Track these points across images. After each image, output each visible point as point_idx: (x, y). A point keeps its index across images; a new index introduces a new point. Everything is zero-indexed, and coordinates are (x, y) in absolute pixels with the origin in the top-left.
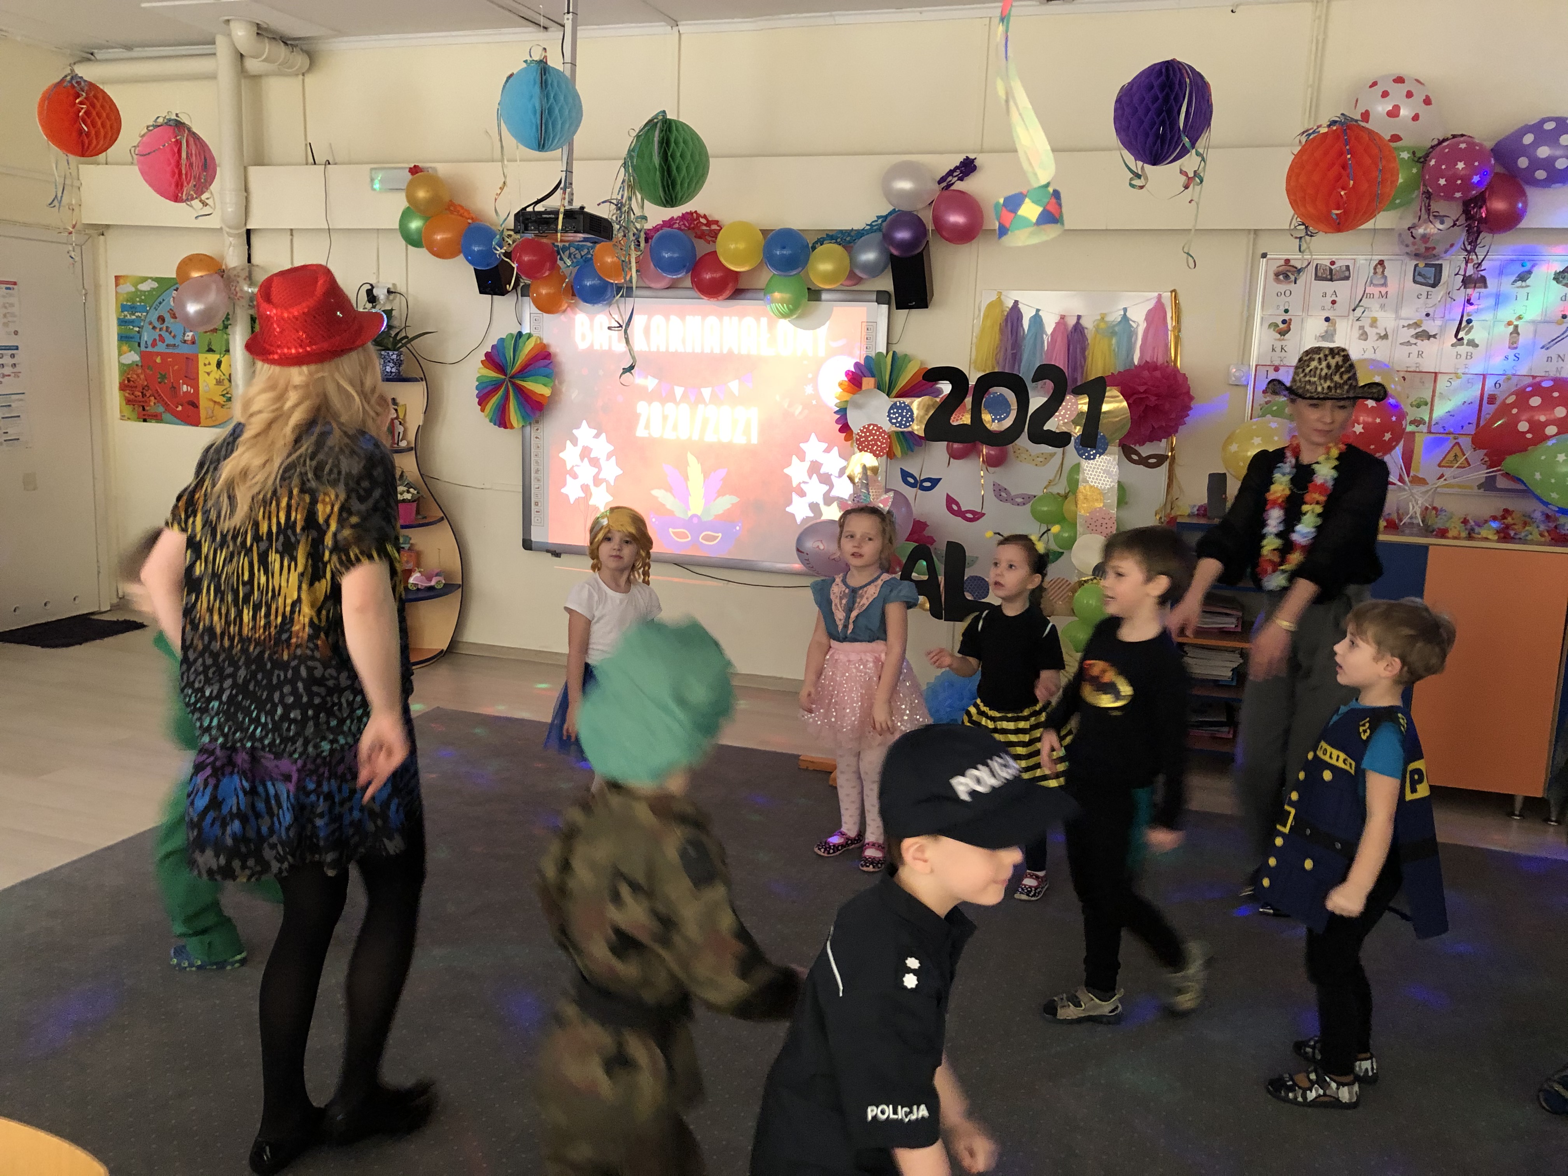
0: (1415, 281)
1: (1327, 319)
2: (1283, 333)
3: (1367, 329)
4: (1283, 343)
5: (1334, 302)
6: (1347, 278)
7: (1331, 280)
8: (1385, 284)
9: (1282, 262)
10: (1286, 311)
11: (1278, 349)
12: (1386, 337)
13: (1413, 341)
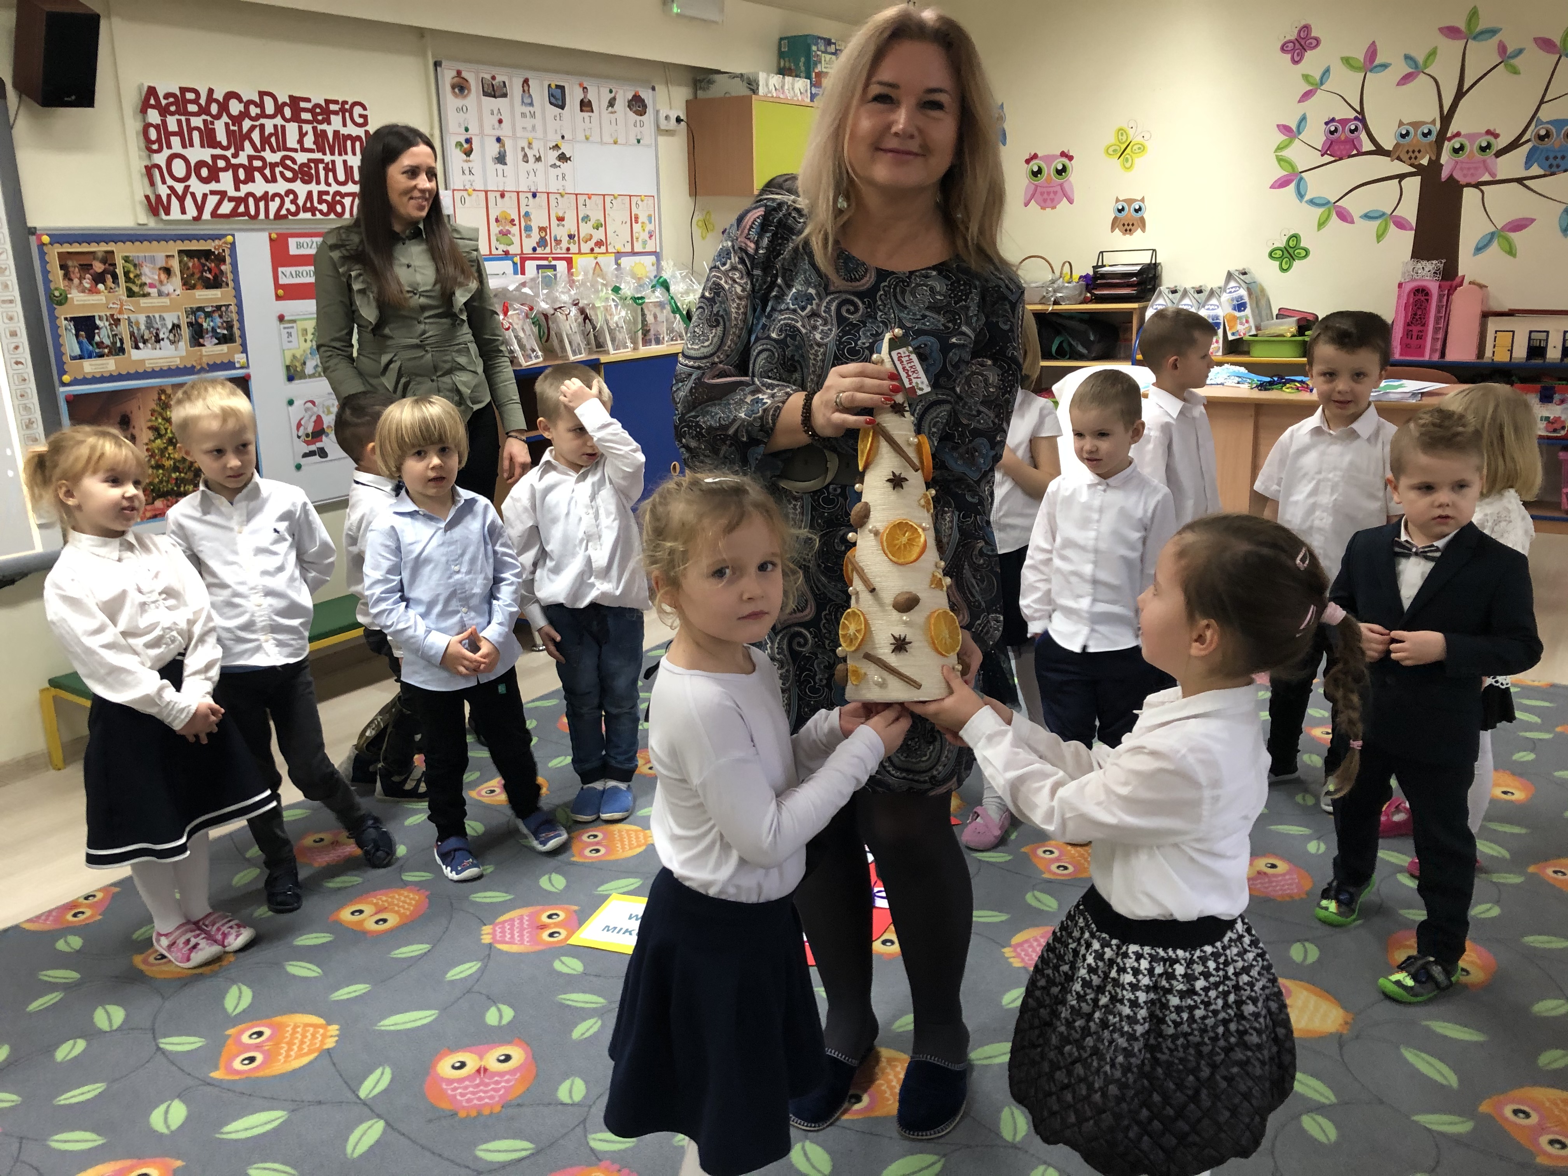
0: (551, 103)
1: (499, 140)
2: (468, 153)
3: (527, 150)
4: (470, 165)
5: (500, 121)
6: (505, 95)
7: (495, 97)
8: (531, 104)
9: (454, 73)
10: (467, 130)
11: (467, 172)
12: (538, 159)
13: (558, 163)
